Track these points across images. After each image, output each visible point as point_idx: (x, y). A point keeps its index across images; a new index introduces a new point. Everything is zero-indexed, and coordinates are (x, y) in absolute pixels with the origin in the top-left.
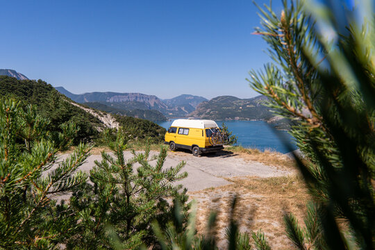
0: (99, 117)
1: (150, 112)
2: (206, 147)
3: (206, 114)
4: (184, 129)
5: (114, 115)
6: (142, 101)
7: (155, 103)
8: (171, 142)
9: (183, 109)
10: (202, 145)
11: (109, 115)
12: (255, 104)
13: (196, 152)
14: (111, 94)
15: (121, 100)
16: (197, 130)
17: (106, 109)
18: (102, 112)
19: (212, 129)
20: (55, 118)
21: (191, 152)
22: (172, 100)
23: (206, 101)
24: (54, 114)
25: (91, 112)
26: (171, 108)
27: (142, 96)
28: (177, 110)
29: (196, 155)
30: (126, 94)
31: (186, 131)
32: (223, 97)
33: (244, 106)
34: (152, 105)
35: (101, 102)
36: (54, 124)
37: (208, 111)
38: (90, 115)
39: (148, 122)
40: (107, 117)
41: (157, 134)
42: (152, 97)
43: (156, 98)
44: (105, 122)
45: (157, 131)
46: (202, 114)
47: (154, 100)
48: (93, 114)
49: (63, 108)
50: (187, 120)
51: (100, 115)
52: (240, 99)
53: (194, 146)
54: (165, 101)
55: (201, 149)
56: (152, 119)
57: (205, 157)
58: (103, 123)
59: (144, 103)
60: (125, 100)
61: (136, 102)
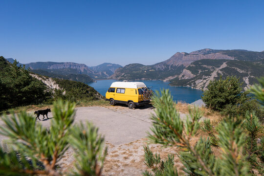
0: (43, 81)
1: (81, 76)
2: (139, 102)
3: (122, 76)
4: (121, 89)
5: (54, 79)
6: (74, 68)
7: (84, 69)
8: (111, 99)
9: (105, 73)
10: (136, 100)
11: (50, 79)
12: (155, 69)
13: (131, 106)
14: (51, 64)
15: (59, 68)
16: (132, 90)
17: (47, 75)
18: (45, 76)
19: (142, 88)
20: (18, 83)
21: (127, 106)
22: (97, 67)
23: (121, 67)
24: (17, 80)
25: (36, 77)
26: (97, 73)
27: (75, 64)
28: (100, 74)
29: (131, 108)
30: (62, 63)
31: (123, 91)
32: (133, 65)
33: (148, 70)
34: (82, 71)
35: (44, 70)
36: (17, 88)
37: (123, 74)
38: (36, 79)
39: (80, 83)
40: (49, 80)
41: (87, 92)
42: (82, 65)
43: (85, 66)
44: (47, 84)
45: (88, 89)
46: (118, 76)
47: (83, 67)
48: (38, 78)
49: (25, 76)
50: (123, 82)
51: (43, 79)
52: (145, 66)
53: (129, 101)
54: (92, 68)
55: (135, 104)
56: (83, 81)
57: (138, 109)
58: (46, 85)
59: (76, 70)
60: (62, 67)
61: (70, 69)
